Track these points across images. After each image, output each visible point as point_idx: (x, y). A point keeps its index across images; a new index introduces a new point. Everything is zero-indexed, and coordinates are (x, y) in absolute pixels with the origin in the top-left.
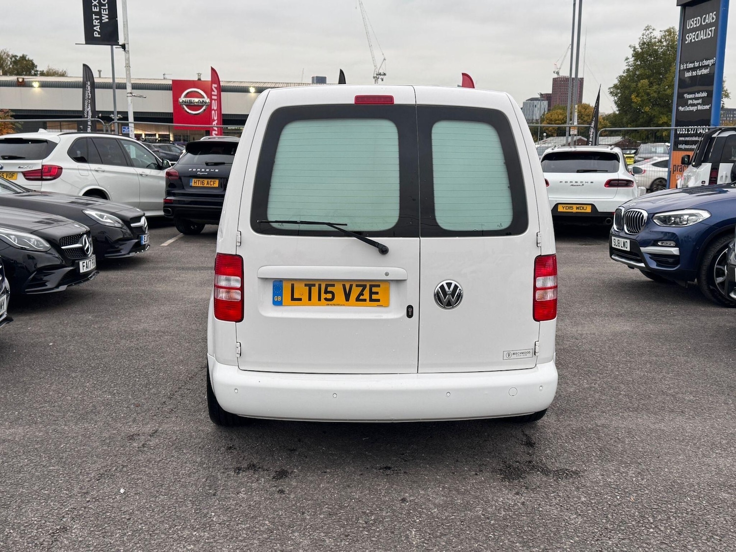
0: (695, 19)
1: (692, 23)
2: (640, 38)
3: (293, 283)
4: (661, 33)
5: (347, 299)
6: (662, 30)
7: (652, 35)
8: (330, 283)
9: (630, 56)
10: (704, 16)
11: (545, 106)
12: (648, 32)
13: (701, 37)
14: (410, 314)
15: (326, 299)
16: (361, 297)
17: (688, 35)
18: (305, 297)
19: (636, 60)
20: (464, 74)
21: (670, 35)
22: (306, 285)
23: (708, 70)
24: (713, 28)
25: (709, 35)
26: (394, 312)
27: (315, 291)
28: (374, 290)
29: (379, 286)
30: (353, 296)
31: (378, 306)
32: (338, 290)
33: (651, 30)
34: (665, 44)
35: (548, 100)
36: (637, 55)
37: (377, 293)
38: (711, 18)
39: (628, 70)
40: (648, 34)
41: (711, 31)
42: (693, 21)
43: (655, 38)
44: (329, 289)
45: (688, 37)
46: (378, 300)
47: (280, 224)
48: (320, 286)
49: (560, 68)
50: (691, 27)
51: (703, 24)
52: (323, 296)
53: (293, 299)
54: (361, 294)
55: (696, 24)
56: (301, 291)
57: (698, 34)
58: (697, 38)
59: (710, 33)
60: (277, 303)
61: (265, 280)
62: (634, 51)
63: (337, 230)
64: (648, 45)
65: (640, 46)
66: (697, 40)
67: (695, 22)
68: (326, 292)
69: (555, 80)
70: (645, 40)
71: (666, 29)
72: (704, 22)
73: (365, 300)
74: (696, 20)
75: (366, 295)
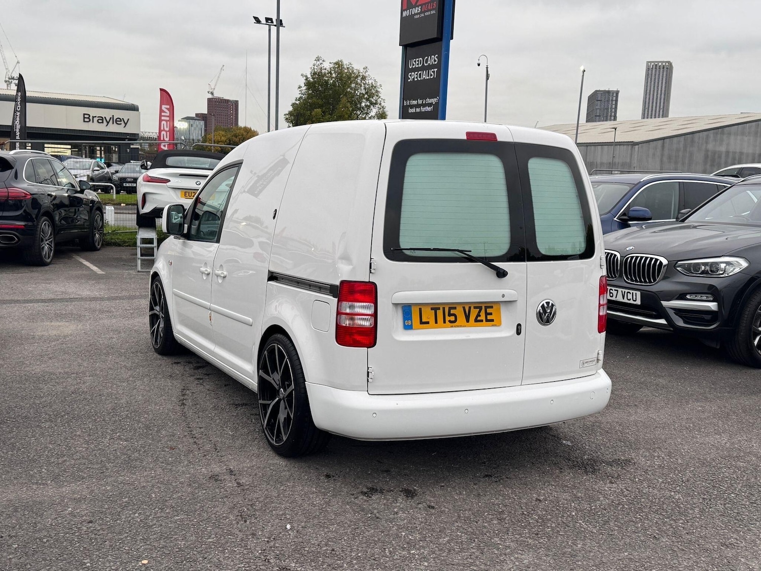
0: (417, 59)
1: (414, 63)
2: (311, 68)
3: (421, 306)
4: (330, 65)
5: (468, 321)
6: (331, 62)
7: (322, 66)
8: (452, 306)
9: (303, 85)
10: (427, 58)
11: (202, 126)
12: (318, 63)
13: (424, 77)
14: (519, 332)
15: (450, 322)
16: (479, 318)
17: (410, 74)
18: (432, 321)
19: (308, 89)
20: (161, 90)
21: (339, 67)
22: (432, 309)
23: (432, 108)
24: (436, 70)
25: (431, 75)
26: (505, 331)
27: (440, 313)
28: (489, 311)
29: (492, 307)
30: (472, 318)
31: (493, 325)
32: (459, 312)
33: (321, 61)
34: (334, 75)
35: (203, 120)
36: (309, 84)
37: (491, 314)
38: (433, 60)
39: (301, 98)
40: (318, 65)
41: (434, 72)
42: (415, 62)
43: (325, 69)
44: (452, 311)
45: (411, 75)
46: (492, 320)
47: (412, 251)
48: (444, 309)
49: (214, 89)
50: (414, 67)
51: (426, 65)
52: (448, 318)
53: (422, 323)
54: (478, 315)
55: (418, 64)
56: (428, 315)
57: (420, 74)
58: (420, 77)
59: (432, 74)
60: (408, 327)
61: (396, 305)
62: (306, 79)
63: (466, 256)
64: (319, 75)
65: (311, 76)
66: (419, 79)
67: (417, 62)
68: (450, 315)
69: (209, 100)
70: (316, 70)
71: (335, 61)
72: (426, 62)
73: (482, 321)
74: (418, 61)
75: (483, 317)
